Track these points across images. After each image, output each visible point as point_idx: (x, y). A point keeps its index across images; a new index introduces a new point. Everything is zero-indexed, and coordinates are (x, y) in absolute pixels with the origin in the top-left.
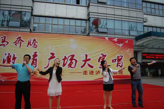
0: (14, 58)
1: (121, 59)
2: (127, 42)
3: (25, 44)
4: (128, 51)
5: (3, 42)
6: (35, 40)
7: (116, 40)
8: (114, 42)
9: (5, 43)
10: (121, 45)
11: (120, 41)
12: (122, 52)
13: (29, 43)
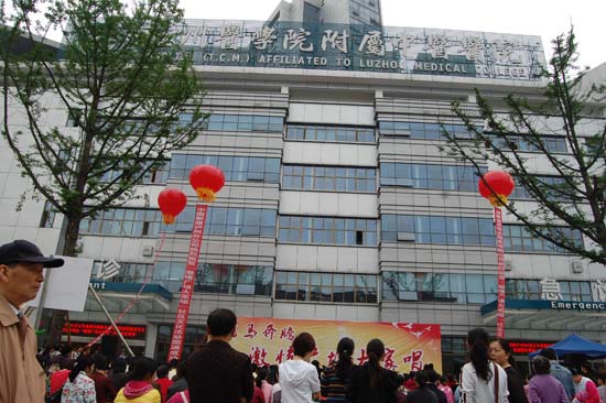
0: (264, 354)
1: (419, 357)
2: (429, 329)
3: (277, 334)
4: (431, 343)
5: (250, 330)
6: (290, 329)
7: (409, 326)
8: (407, 329)
9: (252, 333)
10: (419, 334)
11: (417, 327)
12: (420, 345)
13: (283, 333)
